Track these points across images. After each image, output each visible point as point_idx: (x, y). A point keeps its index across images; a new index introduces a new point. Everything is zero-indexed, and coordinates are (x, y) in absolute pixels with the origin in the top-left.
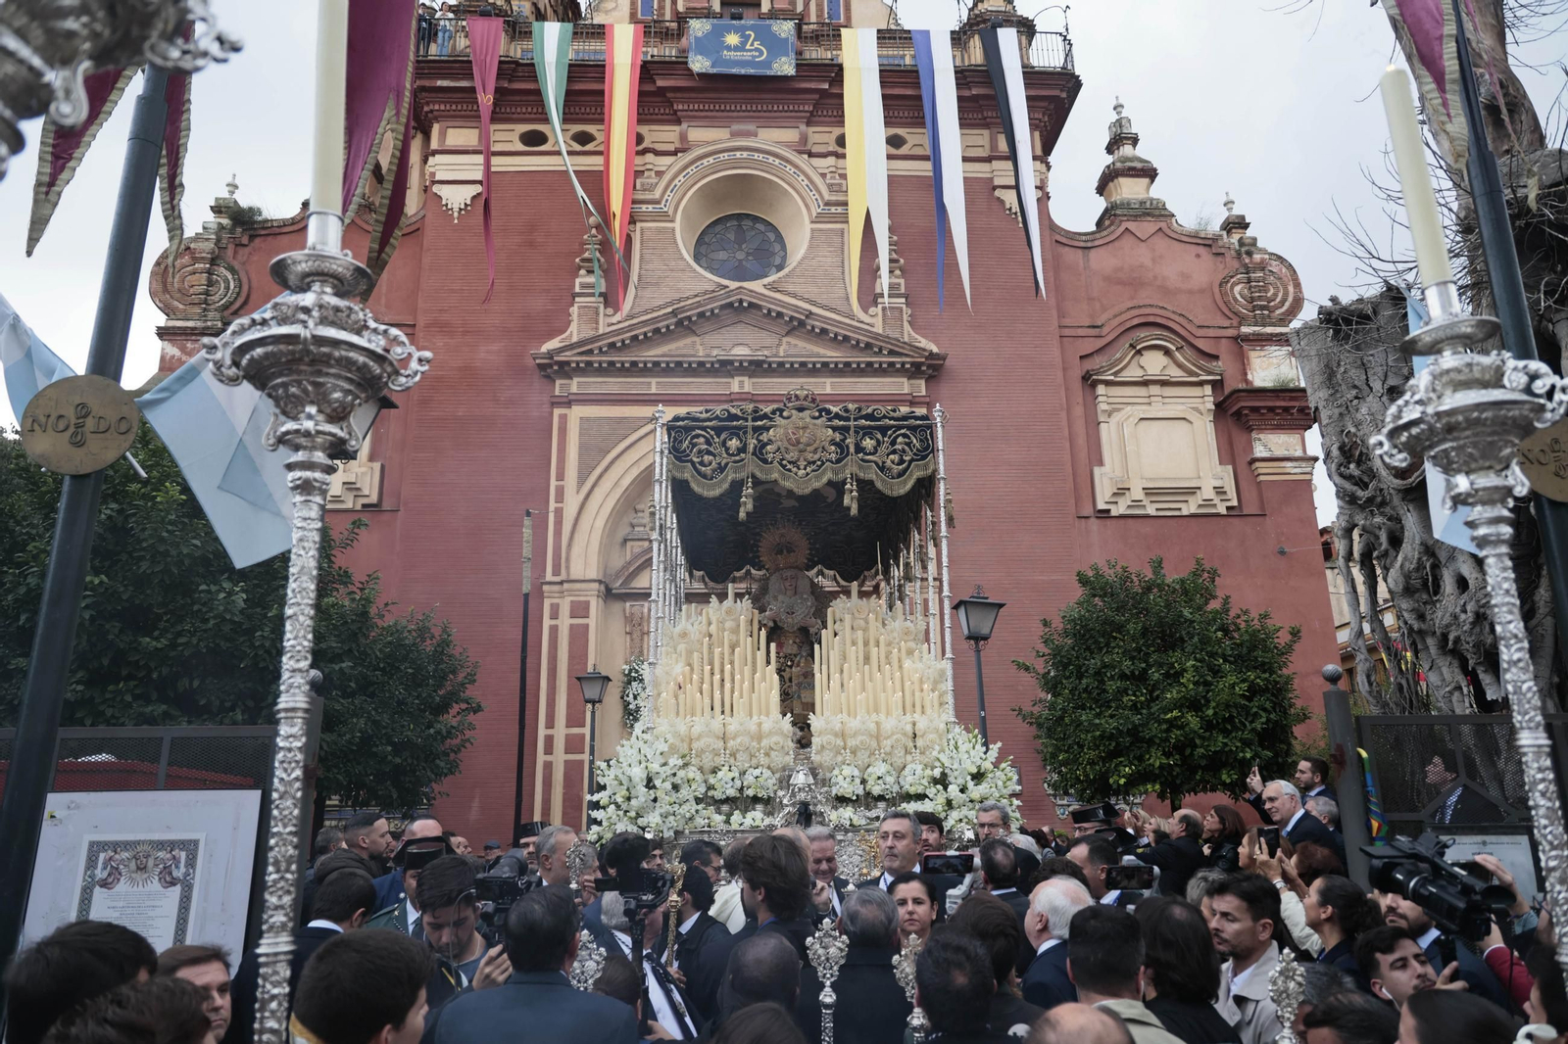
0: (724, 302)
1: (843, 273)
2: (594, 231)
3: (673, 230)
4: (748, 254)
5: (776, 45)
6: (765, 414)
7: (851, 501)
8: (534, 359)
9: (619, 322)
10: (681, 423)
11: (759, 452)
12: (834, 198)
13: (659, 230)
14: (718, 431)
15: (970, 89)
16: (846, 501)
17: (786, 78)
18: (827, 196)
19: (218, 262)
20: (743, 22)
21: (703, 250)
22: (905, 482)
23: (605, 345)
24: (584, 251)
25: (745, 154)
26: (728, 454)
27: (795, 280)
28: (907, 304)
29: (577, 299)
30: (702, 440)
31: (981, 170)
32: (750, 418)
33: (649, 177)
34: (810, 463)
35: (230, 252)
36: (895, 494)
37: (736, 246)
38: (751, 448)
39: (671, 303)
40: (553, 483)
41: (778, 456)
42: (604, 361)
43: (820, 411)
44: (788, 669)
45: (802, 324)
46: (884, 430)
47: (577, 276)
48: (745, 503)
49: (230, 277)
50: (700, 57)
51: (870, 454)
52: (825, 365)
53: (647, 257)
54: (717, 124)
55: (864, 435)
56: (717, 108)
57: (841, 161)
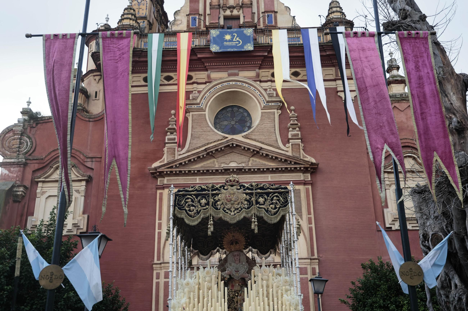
0: (226, 145)
1: (275, 130)
2: (173, 116)
3: (205, 115)
4: (236, 122)
5: (245, 39)
6: (217, 188)
7: (254, 226)
8: (149, 170)
9: (183, 154)
10: (181, 193)
11: (214, 204)
12: (270, 100)
13: (200, 115)
14: (197, 196)
15: (326, 52)
16: (253, 226)
17: (249, 51)
18: (267, 99)
19: (24, 135)
20: (232, 30)
21: (217, 121)
22: (277, 217)
23: (178, 164)
24: (169, 125)
25: (234, 83)
26: (201, 206)
27: (255, 134)
28: (302, 142)
29: (166, 145)
30: (190, 200)
31: (332, 84)
32: (210, 190)
33: (195, 93)
34: (236, 209)
35: (28, 130)
36: (273, 222)
37: (231, 119)
38: (211, 203)
39: (205, 145)
40: (157, 222)
41: (222, 206)
42: (178, 171)
43: (240, 186)
44: (236, 297)
45: (258, 152)
46: (268, 194)
47: (166, 135)
48: (210, 228)
49: (28, 140)
50: (215, 45)
51: (262, 205)
52: (268, 169)
53: (194, 126)
54: (222, 70)
55: (259, 196)
56: (222, 64)
57: (273, 83)
